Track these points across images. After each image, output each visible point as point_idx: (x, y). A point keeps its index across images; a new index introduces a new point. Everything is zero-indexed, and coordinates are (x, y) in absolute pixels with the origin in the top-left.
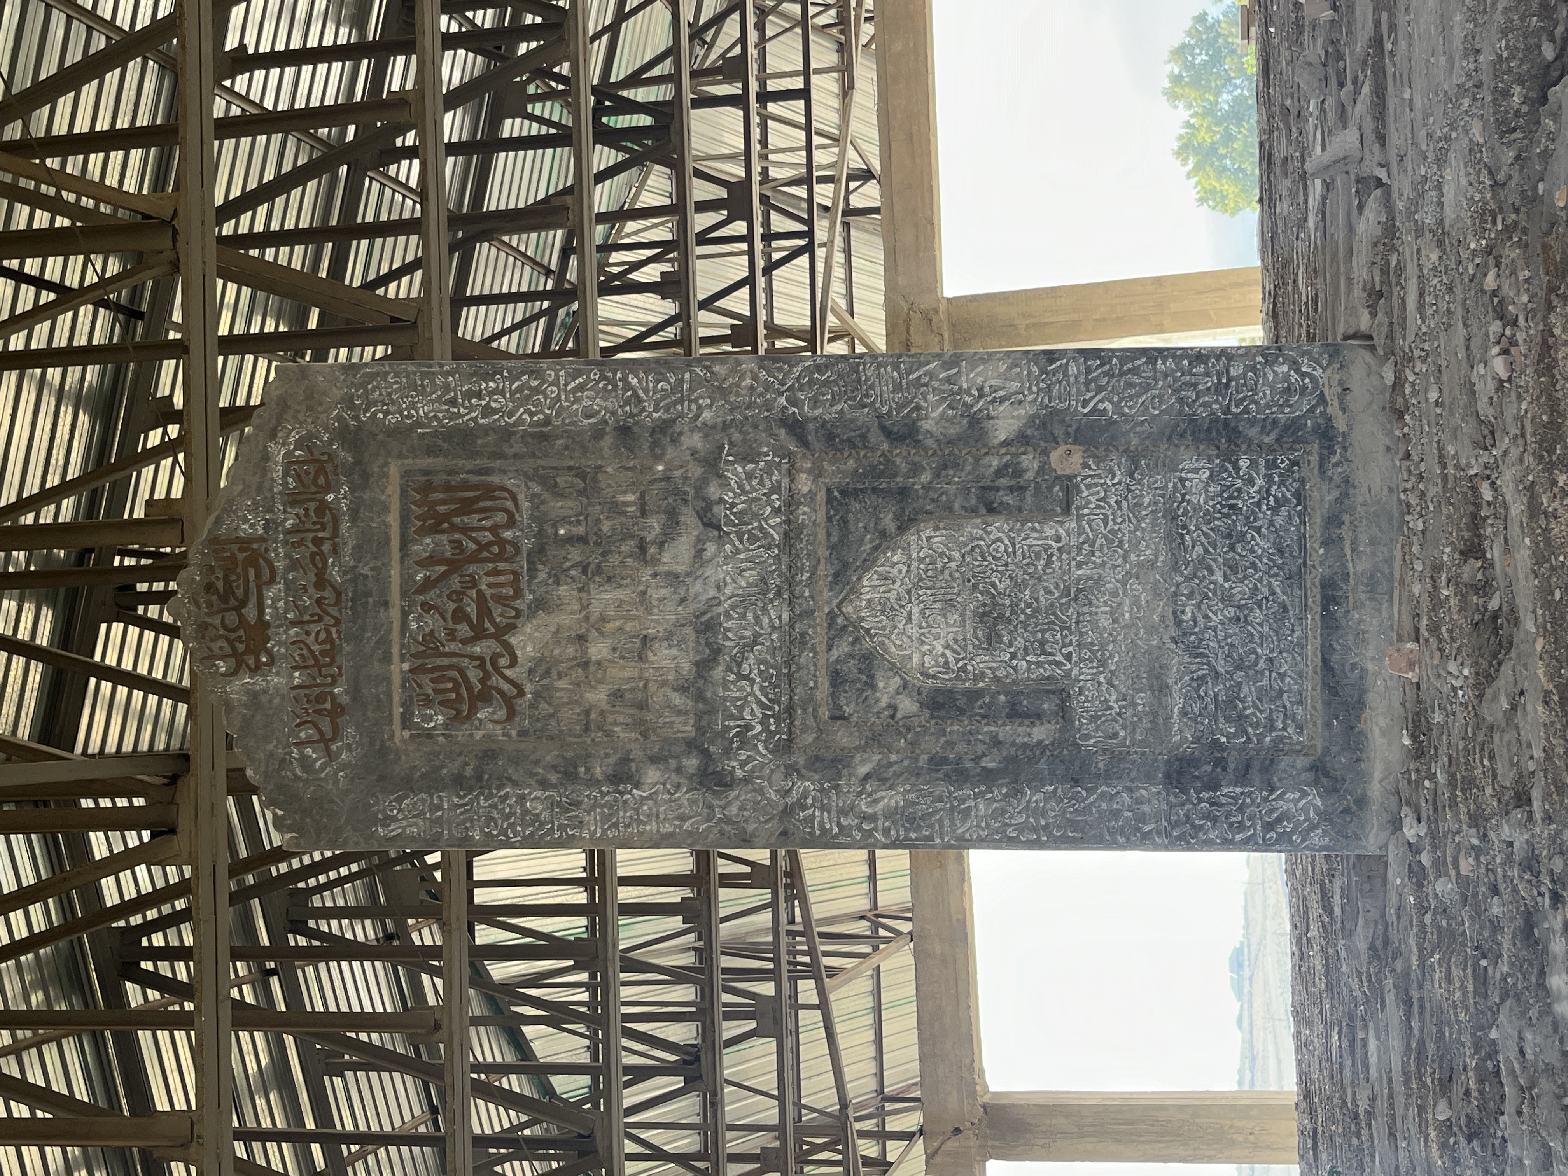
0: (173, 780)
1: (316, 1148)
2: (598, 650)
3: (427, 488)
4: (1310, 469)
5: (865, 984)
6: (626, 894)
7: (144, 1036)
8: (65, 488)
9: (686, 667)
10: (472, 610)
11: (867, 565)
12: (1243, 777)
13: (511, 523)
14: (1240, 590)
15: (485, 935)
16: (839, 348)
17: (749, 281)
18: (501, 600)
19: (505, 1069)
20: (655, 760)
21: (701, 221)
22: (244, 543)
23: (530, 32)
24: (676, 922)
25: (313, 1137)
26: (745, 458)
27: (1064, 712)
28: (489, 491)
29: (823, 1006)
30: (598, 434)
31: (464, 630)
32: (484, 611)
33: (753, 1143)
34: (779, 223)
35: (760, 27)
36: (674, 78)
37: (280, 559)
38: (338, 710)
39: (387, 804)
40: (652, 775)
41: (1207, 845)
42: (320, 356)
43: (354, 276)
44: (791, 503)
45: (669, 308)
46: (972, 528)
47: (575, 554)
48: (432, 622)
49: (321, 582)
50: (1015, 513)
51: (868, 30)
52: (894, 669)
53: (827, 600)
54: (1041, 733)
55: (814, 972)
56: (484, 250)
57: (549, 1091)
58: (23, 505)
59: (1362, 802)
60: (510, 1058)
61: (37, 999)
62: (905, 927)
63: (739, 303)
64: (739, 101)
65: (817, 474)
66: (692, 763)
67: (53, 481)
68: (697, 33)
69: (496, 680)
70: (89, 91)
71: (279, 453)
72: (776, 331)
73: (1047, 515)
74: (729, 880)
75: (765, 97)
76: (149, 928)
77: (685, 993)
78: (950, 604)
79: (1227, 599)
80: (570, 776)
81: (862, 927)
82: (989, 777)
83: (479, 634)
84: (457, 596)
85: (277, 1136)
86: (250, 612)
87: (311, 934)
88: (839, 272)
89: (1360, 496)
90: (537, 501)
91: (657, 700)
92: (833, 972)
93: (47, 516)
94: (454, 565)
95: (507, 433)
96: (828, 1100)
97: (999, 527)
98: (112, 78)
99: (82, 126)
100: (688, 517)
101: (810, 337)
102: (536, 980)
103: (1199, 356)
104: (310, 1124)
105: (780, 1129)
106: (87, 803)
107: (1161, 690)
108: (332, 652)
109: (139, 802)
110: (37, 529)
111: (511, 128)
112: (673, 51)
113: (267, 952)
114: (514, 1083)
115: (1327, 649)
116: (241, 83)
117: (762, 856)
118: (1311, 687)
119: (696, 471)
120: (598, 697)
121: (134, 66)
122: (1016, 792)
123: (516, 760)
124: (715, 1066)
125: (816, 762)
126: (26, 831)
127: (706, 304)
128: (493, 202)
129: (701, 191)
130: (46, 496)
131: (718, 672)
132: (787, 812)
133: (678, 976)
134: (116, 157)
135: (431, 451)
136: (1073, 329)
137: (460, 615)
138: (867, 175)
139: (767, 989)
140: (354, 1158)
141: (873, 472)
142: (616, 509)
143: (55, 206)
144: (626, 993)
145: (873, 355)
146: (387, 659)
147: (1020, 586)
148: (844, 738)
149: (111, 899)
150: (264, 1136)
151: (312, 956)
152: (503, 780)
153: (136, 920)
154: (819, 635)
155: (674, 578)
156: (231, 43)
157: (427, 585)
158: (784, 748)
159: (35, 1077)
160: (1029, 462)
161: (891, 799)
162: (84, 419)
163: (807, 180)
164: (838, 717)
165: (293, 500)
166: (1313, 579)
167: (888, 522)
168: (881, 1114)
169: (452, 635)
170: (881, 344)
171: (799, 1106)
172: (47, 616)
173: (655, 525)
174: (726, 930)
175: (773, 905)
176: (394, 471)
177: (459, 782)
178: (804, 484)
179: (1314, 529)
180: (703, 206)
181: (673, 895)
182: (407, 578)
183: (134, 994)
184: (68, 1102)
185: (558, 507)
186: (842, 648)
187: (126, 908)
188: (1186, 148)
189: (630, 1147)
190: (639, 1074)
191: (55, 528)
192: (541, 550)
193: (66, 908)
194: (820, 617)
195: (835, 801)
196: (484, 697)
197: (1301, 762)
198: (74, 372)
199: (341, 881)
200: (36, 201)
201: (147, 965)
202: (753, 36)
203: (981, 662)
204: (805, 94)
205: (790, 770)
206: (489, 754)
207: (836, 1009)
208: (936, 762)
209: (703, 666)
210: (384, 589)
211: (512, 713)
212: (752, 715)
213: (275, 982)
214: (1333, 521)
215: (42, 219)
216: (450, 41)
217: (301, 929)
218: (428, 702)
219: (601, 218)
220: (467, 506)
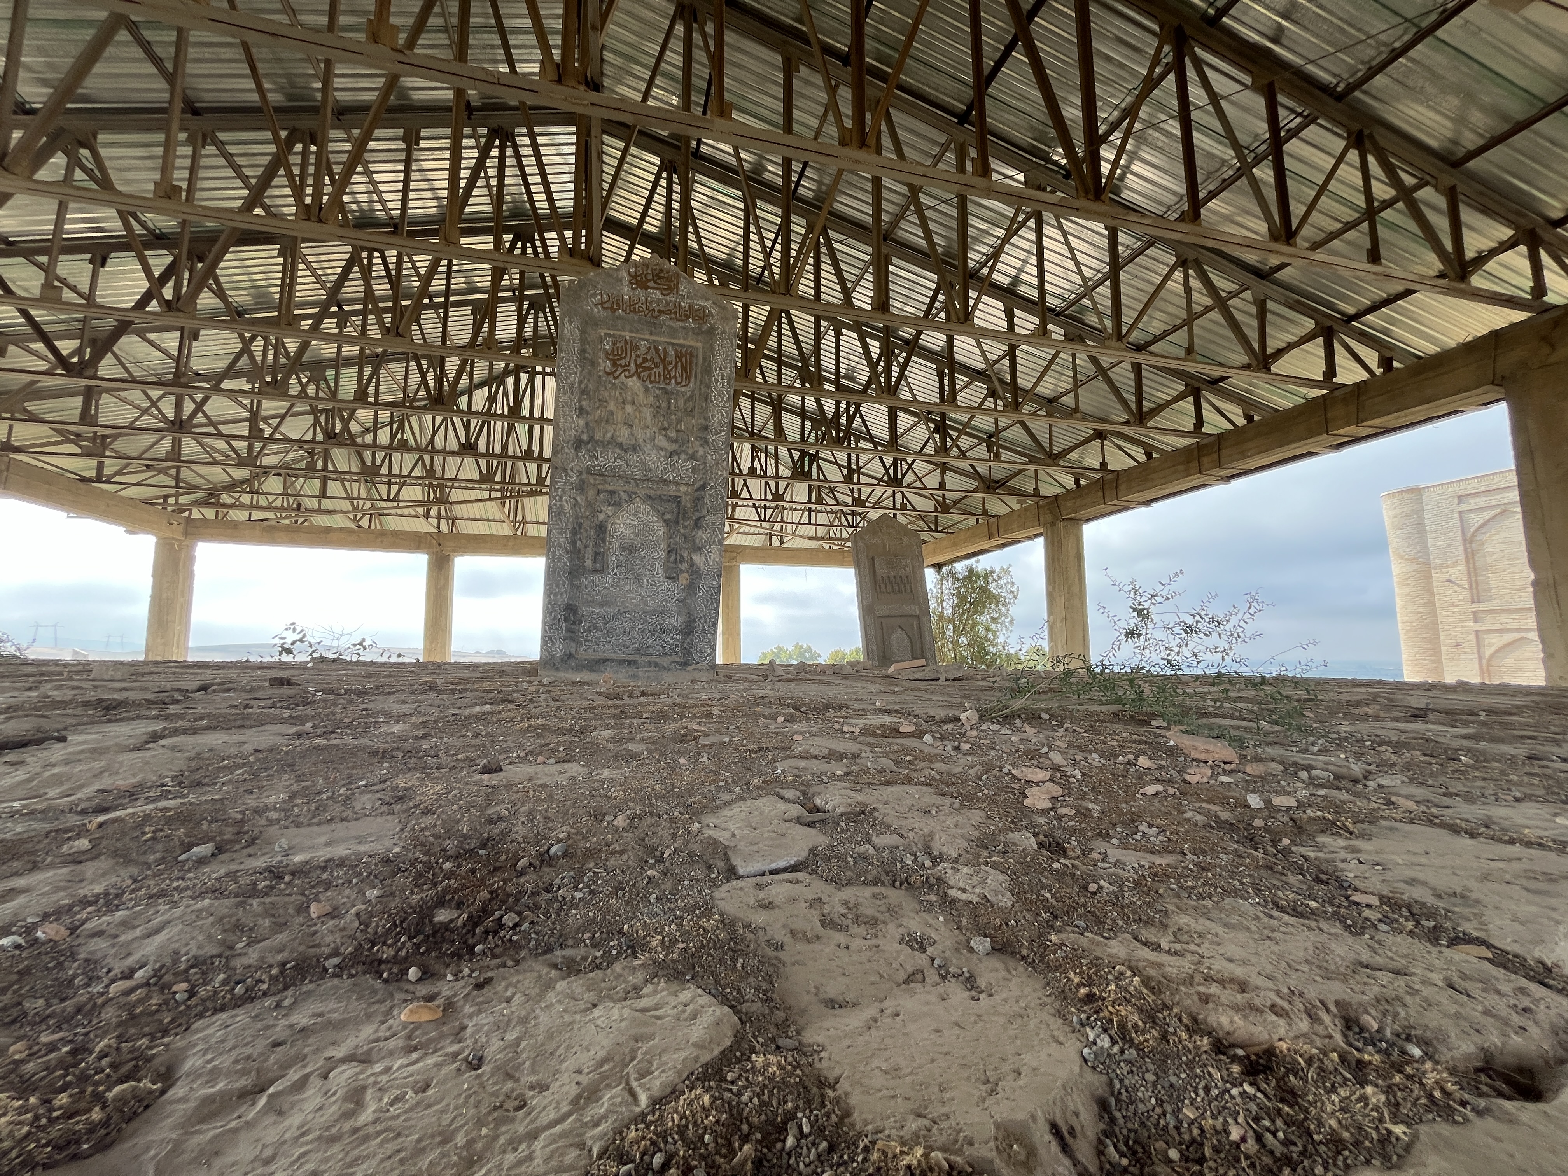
0: (591, 260)
1: (442, 299)
2: (629, 409)
3: (691, 355)
4: (674, 658)
5: (498, 516)
6: (537, 428)
7: (491, 238)
8: (701, 245)
9: (620, 440)
10: (647, 365)
11: (652, 507)
12: (568, 630)
13: (677, 383)
14: (635, 633)
15: (524, 377)
16: (727, 529)
17: (751, 499)
18: (649, 376)
19: (471, 377)
20: (587, 424)
21: (772, 484)
22: (677, 286)
23: (838, 433)
24: (525, 447)
25: (447, 299)
26: (693, 469)
27: (596, 571)
28: (689, 377)
29: (490, 499)
30: (706, 418)
31: (639, 361)
32: (646, 369)
33: (438, 467)
34: (769, 512)
35: (832, 512)
36: (818, 480)
37: (671, 298)
38: (613, 311)
39: (576, 324)
40: (581, 422)
41: (545, 617)
42: (739, 346)
43: (765, 363)
44: (677, 484)
45: (745, 471)
46: (663, 545)
47: (664, 405)
48: (643, 349)
49: (661, 312)
50: (667, 560)
51: (827, 546)
52: (615, 514)
53: (642, 492)
54: (589, 563)
55: (503, 497)
56: (770, 410)
57: (462, 394)
58: (696, 228)
59: (557, 669)
60: (476, 381)
61: (508, 198)
62: (519, 533)
63: (745, 494)
64: (809, 502)
65: (686, 493)
66: (585, 437)
67: (704, 241)
68: (832, 490)
69: (620, 370)
70: (835, 279)
71: (707, 304)
72: (735, 506)
73: (666, 571)
74: (540, 468)
75: (810, 510)
76: (534, 248)
77: (498, 450)
78: (637, 535)
79: (632, 629)
80: (583, 392)
81: (519, 517)
82: (574, 543)
83: (638, 366)
84: (652, 360)
85: (448, 284)
86: (651, 284)
87: (528, 310)
88: (752, 530)
89: (665, 674)
90: (683, 393)
91: (609, 427)
92: (503, 504)
93: (691, 236)
94: (663, 361)
95: (708, 387)
96: (453, 498)
97: (663, 554)
98: (838, 288)
99: (823, 274)
100: (674, 447)
101: (732, 518)
102: (505, 394)
103: (715, 624)
104: (452, 298)
105: (443, 478)
106: (584, 232)
107: (602, 605)
108: (634, 311)
109: (583, 246)
110: (687, 232)
111: (808, 424)
112: (826, 481)
113: (521, 293)
114: (465, 381)
115: (612, 661)
116: (831, 332)
117: (548, 482)
118: (600, 655)
119: (690, 452)
120: (612, 406)
121: (841, 296)
122: (567, 552)
123: (590, 373)
124: (469, 455)
125: (583, 482)
126: (574, 207)
127: (745, 484)
128: (785, 415)
129: (782, 484)
130: (699, 238)
131: (618, 451)
132: (565, 470)
133: (505, 447)
134: (812, 284)
135: (704, 359)
136: (726, 606)
137: (645, 360)
138: (782, 542)
139: (498, 478)
140: (438, 314)
141: (685, 513)
142: (679, 421)
143: (797, 258)
144: (499, 423)
145: (724, 539)
146: (631, 331)
147: (642, 559)
148: (591, 493)
149: (547, 235)
150: (448, 279)
151: (520, 309)
152: (583, 368)
153: (538, 243)
154: (629, 488)
155: (653, 439)
156: (844, 331)
157: (657, 350)
158: (588, 471)
159: (475, 192)
160: (684, 566)
161: (567, 507)
162: (724, 257)
163: (782, 521)
164: (599, 492)
165: (691, 306)
166: (637, 657)
167: (668, 516)
168: (447, 518)
169: (638, 356)
170: (727, 542)
171: (452, 487)
172: (655, 230)
173: (673, 434)
174: (521, 465)
175: (530, 484)
176: (699, 344)
177: (583, 351)
178: (683, 489)
179: (654, 658)
180: (777, 484)
181: (536, 447)
182: (660, 343)
183: (508, 237)
184: (465, 203)
185: (681, 402)
186: (624, 496)
187: (543, 240)
188: (780, 649)
189: (439, 419)
190: (467, 428)
191: (686, 239)
192: (667, 392)
193: (545, 216)
194: (636, 489)
195: (568, 488)
196: (614, 364)
197: (573, 650)
198: (741, 256)
199: (548, 325)
200: (799, 252)
201: (519, 244)
202: (828, 508)
203: (616, 544)
204: (809, 523)
205: (581, 473)
206: (593, 364)
207: (488, 503)
208: (580, 525)
209: (620, 446)
210: (657, 334)
211: (608, 374)
212: (601, 461)
213: (510, 294)
214: (656, 665)
215: (793, 253)
216: (837, 404)
217: (531, 306)
218: (614, 344)
219: (776, 449)
220: (684, 368)
